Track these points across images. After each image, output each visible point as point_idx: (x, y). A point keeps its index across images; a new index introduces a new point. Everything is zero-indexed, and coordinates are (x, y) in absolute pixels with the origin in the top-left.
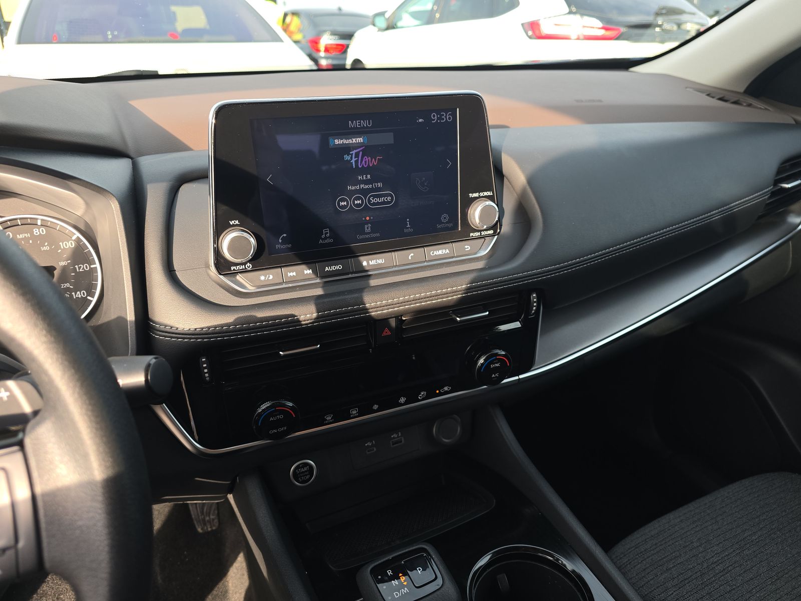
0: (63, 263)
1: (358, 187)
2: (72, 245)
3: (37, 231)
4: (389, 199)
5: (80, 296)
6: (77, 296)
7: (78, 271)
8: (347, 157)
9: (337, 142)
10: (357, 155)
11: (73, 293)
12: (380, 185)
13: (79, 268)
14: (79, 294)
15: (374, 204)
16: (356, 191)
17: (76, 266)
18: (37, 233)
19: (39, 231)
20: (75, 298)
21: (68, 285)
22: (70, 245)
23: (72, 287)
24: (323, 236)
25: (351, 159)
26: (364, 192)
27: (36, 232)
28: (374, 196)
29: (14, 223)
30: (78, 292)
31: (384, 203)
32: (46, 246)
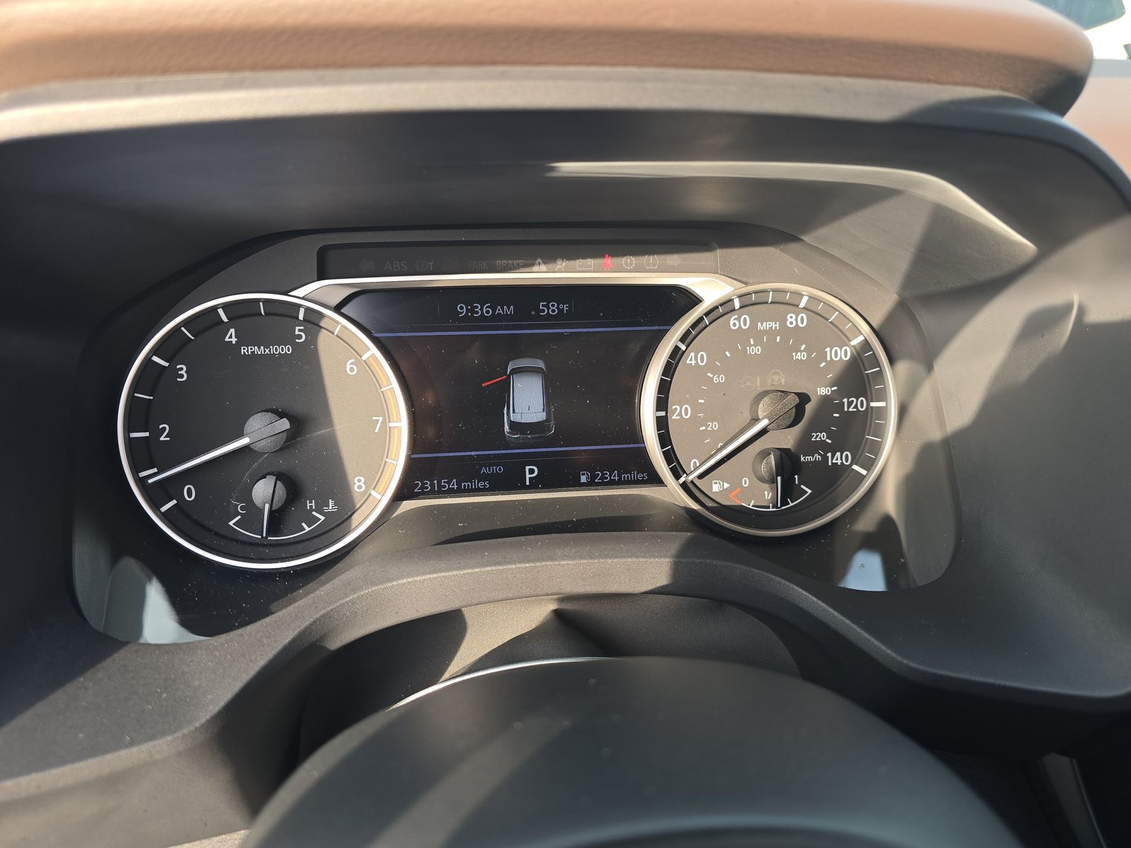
0: (824, 391)
2: (846, 356)
3: (793, 320)
5: (839, 462)
6: (834, 461)
7: (846, 410)
11: (829, 455)
13: (850, 404)
14: (839, 458)
17: (845, 400)
18: (791, 323)
19: (796, 320)
20: (830, 464)
21: (822, 436)
22: (842, 354)
23: (830, 442)
27: (791, 320)
29: (761, 298)
30: (838, 454)
32: (801, 352)
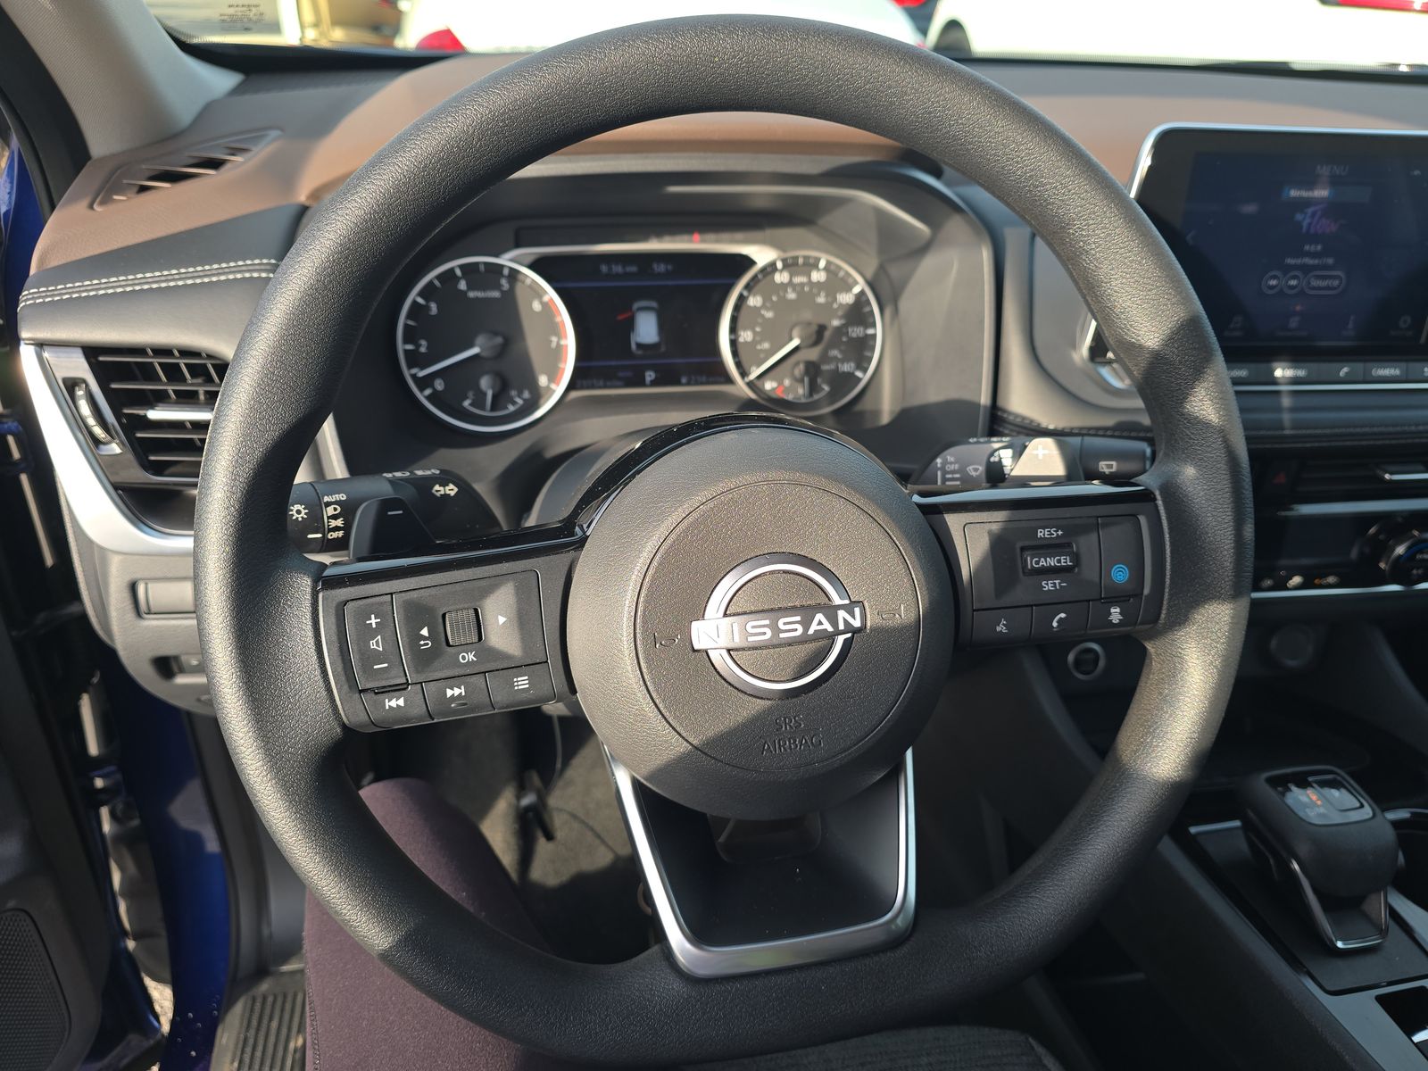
0: (836, 323)
1: (1299, 261)
2: (850, 300)
3: (816, 276)
4: (1336, 283)
5: (846, 369)
6: (843, 369)
7: (850, 335)
8: (1299, 217)
9: (1294, 193)
10: (1314, 214)
11: (840, 365)
12: (1330, 261)
13: (853, 331)
14: (846, 367)
15: (1314, 288)
16: (1296, 267)
17: (850, 329)
18: (815, 278)
19: (818, 276)
20: (841, 371)
21: (835, 353)
22: (848, 299)
23: (840, 356)
24: (1232, 326)
25: (1304, 219)
26: (1306, 269)
27: (814, 276)
28: (1318, 277)
29: (794, 261)
30: (846, 364)
31: (1328, 288)
32: (822, 297)
